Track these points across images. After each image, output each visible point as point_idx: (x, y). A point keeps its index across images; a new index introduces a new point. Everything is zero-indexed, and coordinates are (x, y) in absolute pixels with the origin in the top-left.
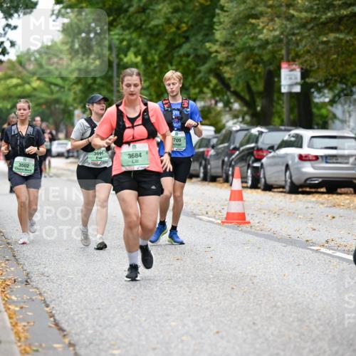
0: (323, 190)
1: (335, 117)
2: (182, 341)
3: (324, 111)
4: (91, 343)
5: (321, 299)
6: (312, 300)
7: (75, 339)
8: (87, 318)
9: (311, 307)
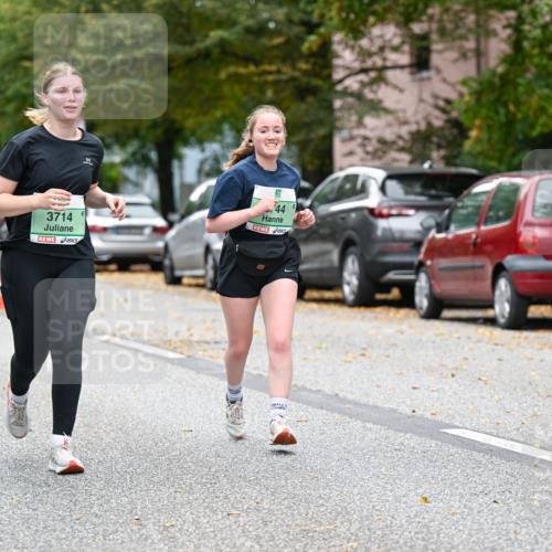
0: (113, 267)
1: (126, 179)
3: (113, 173)
5: (112, 400)
6: (101, 401)
9: (100, 410)
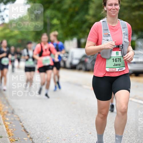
2: (76, 137)
4: (39, 138)
7: (32, 136)
8: (37, 127)
